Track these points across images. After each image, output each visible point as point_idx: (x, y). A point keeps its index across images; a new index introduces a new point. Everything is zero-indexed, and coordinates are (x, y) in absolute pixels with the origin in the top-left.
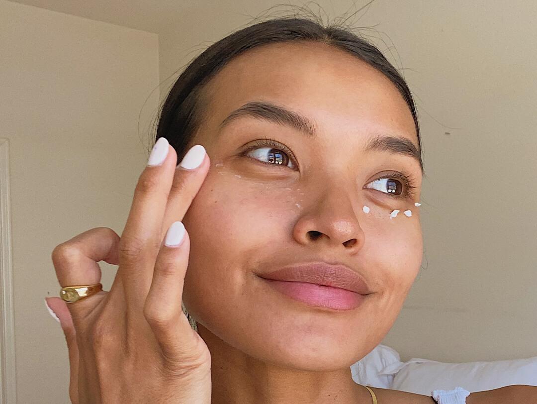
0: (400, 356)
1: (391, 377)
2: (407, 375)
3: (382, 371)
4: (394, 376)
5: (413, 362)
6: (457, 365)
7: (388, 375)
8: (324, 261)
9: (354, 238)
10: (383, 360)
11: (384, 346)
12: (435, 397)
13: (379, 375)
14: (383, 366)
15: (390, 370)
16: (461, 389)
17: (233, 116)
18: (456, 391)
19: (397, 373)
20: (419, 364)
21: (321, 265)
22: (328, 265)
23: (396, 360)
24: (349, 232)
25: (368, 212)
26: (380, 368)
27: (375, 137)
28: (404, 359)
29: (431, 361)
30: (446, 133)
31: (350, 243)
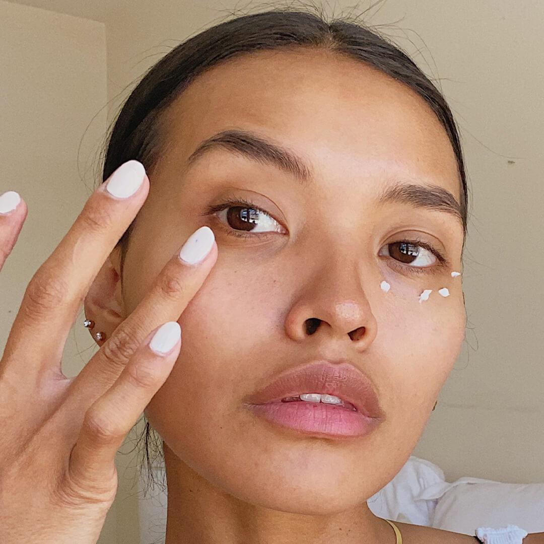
0: (444, 473)
1: (431, 504)
2: (455, 499)
3: (420, 494)
4: (436, 502)
5: (463, 482)
6: (524, 487)
7: (427, 501)
8: (325, 359)
9: (363, 326)
10: (421, 480)
11: (421, 460)
12: (481, 536)
13: (416, 500)
14: (421, 488)
15: (432, 493)
16: (516, 528)
17: (204, 148)
18: (509, 529)
19: (441, 498)
20: (471, 486)
21: (322, 365)
22: (331, 365)
23: (438, 480)
24: (357, 318)
25: (387, 290)
26: (416, 491)
27: (392, 184)
28: (450, 478)
29: (487, 481)
30: (509, 162)
31: (357, 334)
